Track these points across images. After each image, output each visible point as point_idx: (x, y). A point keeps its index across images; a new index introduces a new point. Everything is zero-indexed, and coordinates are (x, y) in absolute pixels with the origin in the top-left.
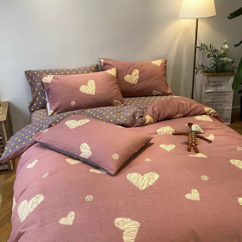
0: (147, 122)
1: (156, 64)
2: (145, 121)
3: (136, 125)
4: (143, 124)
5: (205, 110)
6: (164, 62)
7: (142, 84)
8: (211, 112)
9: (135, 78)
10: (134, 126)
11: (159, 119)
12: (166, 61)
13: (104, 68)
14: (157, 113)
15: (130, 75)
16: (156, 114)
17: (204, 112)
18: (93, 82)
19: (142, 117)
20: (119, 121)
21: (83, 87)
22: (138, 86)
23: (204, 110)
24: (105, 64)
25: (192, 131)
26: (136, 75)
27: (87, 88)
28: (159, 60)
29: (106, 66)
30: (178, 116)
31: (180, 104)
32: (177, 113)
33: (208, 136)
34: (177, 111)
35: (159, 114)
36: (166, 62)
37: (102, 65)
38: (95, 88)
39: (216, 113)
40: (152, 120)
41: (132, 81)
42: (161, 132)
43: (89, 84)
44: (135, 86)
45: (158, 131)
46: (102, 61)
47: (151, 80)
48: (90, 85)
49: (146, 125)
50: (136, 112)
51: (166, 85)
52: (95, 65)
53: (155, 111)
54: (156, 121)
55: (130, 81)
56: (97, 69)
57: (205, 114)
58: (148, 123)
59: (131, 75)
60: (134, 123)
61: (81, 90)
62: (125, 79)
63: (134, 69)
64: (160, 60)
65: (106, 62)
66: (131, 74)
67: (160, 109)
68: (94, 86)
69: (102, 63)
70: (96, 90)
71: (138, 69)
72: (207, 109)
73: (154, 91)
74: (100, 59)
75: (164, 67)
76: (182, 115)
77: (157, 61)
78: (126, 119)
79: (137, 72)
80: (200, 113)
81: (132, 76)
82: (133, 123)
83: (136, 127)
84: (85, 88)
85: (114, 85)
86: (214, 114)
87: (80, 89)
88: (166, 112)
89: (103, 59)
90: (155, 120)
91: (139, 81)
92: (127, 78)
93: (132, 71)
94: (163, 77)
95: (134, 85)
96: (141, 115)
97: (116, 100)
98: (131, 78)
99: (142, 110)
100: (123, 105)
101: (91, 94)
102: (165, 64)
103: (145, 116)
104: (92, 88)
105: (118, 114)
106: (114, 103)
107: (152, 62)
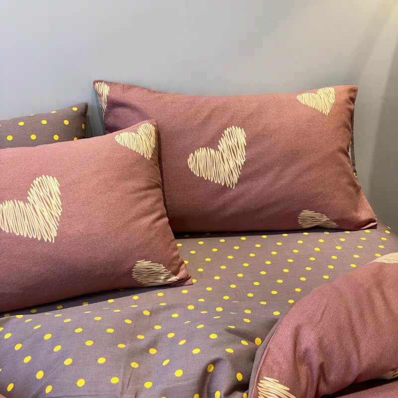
1: (312, 105)
6: (346, 96)
7: (259, 186)
9: (231, 162)
12: (354, 91)
13: (111, 121)
14: (316, 359)
15: (213, 151)
16: (310, 365)
18: (53, 184)
19: (243, 387)
22: (241, 195)
24: (113, 104)
26: (233, 151)
27: (25, 215)
28: (327, 89)
29: (120, 111)
35: (322, 367)
36: (352, 95)
37: (104, 106)
38: (57, 212)
41: (218, 175)
44: (228, 195)
46: (105, 90)
48: (41, 199)
50: (215, 362)
51: (351, 189)
52: (75, 109)
53: (307, 351)
55: (210, 175)
56: (85, 122)
59: (216, 149)
62: (191, 166)
63: (229, 125)
64: (332, 90)
65: (119, 96)
66: (213, 143)
67: (326, 341)
68: (56, 201)
69: (104, 98)
71: (241, 125)
73: (306, 213)
74: (94, 84)
75: (345, 118)
77: (320, 91)
79: (237, 136)
81: (218, 155)
84: (18, 214)
85: (146, 197)
88: (354, 358)
89: (107, 83)
91: (247, 174)
92: (200, 161)
93: (219, 135)
94: (342, 156)
95: (224, 188)
96: (240, 377)
97: (146, 259)
98: (214, 163)
99: (244, 343)
100: (174, 278)
101: (42, 238)
102: (350, 104)
103: (258, 381)
104: (45, 214)
105: (134, 365)
106: (139, 273)
107: (299, 98)
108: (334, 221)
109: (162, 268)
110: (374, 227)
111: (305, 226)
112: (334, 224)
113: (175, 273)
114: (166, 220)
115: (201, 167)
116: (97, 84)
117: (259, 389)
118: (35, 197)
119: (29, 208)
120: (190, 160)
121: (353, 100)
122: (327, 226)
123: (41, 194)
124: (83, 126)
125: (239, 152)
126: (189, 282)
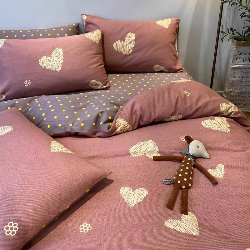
0: (118, 130)
1: (162, 25)
2: (115, 129)
3: (100, 134)
4: (112, 133)
5: (221, 109)
6: (175, 22)
7: (140, 55)
8: (230, 111)
9: (129, 46)
10: (97, 135)
11: (142, 123)
12: (179, 20)
13: (87, 29)
14: (139, 113)
15: (123, 42)
16: (137, 115)
17: (219, 111)
18: (61, 51)
19: (111, 121)
20: (71, 128)
21: (44, 58)
22: (132, 59)
23: (219, 108)
24: (88, 23)
25: (188, 155)
26: (130, 42)
27: (50, 62)
28: (168, 19)
29: (90, 25)
30: (174, 118)
31: (180, 98)
32: (173, 114)
33: (214, 168)
34: (173, 111)
35: (141, 116)
36: (178, 22)
37: (85, 24)
38: (62, 61)
39: (239, 112)
40: (128, 127)
41: (124, 50)
42: (135, 153)
43: (53, 54)
44: (128, 58)
45: (132, 150)
46: (85, 18)
47: (152, 50)
48: (56, 56)
49: (117, 134)
50: (102, 113)
52: (74, 25)
54: (136, 127)
55: (121, 50)
56: (78, 30)
57: (220, 114)
58: (121, 132)
59: (124, 41)
60: (98, 130)
61: (40, 64)
62: (115, 47)
63: (129, 32)
64: (170, 19)
65: (90, 20)
66: (123, 39)
68: (61, 57)
69: (85, 21)
70: (64, 64)
71: (134, 32)
72: (224, 106)
73: (156, 66)
75: (174, 30)
76: (180, 116)
77: (166, 20)
78: (82, 125)
79: (132, 36)
80: (212, 112)
81: (125, 43)
82: (94, 130)
83: (99, 137)
84: (48, 61)
85: (95, 57)
86: (236, 113)
87: (39, 61)
89: (87, 15)
90: (133, 126)
91: (135, 50)
92: (118, 45)
93: (125, 36)
94: (171, 45)
95: (127, 56)
96: (110, 118)
97: (94, 79)
98: (123, 46)
99: (115, 107)
100: (104, 87)
101: (56, 70)
102: (176, 25)
103: (116, 119)
104: (57, 61)
105: (76, 113)
106: (91, 84)
107: (157, 22)
108: (167, 69)
109: (100, 83)
110: (182, 72)
111: (156, 71)
112: (167, 70)
113: (105, 85)
114: (103, 66)
115: (118, 47)
116: (82, 16)
117: (116, 122)
118: (54, 55)
119: (52, 59)
120: (114, 45)
121: (178, 24)
122: (164, 71)
123: (56, 54)
124: (77, 31)
125: (132, 42)
126: (110, 88)
